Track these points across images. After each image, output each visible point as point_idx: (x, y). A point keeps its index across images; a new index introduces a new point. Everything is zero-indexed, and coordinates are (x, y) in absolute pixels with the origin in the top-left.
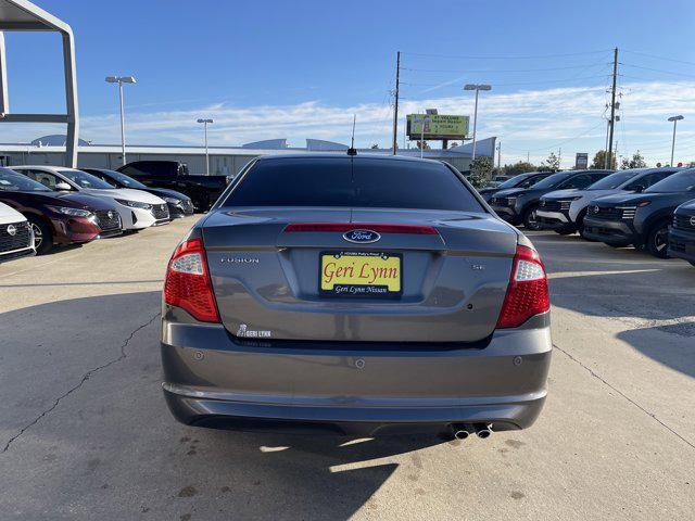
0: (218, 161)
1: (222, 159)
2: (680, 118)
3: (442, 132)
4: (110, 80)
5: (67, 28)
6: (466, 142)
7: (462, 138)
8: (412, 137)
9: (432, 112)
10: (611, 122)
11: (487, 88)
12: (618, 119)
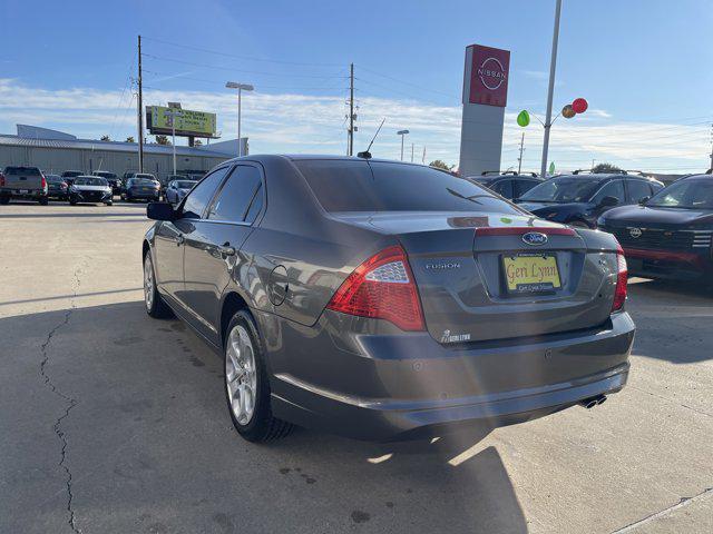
2: (407, 132)
3: (188, 128)
6: (212, 141)
7: (209, 136)
8: (153, 131)
9: (176, 106)
10: (351, 132)
11: (250, 88)
12: (356, 128)
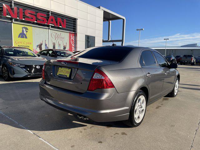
0: (170, 51)
1: (171, 51)
4: (138, 30)
5: (124, 18)
